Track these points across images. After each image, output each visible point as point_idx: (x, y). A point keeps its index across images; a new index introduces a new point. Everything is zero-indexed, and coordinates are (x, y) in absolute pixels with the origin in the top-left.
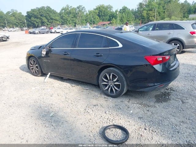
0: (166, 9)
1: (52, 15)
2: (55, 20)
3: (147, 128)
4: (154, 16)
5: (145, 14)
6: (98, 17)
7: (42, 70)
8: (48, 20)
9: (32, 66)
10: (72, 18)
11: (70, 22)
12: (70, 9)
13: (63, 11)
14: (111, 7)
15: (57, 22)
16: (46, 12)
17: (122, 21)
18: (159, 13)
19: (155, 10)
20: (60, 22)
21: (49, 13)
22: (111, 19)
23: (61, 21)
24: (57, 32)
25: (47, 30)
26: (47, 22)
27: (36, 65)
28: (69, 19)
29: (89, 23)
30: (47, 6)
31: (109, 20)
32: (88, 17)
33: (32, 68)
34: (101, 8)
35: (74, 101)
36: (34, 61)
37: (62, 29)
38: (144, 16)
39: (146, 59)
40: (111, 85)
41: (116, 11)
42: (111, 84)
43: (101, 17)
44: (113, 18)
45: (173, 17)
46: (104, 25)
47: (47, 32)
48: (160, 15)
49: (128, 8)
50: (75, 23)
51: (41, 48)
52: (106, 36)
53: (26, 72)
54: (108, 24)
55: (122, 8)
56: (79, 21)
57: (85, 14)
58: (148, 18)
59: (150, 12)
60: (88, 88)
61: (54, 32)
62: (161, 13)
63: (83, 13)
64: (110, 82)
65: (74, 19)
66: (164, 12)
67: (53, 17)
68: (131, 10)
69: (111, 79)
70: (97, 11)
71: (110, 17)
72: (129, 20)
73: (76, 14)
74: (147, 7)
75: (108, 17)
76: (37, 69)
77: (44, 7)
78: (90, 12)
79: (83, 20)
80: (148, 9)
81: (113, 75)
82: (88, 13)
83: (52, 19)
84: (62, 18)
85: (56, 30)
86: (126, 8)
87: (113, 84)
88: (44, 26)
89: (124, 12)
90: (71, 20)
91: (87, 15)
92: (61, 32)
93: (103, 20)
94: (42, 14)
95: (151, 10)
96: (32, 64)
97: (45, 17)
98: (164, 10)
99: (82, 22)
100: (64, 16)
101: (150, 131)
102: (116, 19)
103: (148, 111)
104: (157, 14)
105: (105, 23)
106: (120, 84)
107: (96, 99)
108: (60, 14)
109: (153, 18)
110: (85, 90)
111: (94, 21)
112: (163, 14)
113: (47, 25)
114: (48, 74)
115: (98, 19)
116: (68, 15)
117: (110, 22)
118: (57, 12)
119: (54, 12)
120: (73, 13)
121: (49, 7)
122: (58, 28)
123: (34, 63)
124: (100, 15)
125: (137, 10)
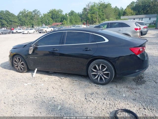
0: (104, 12)
1: (11, 18)
2: (14, 22)
3: (146, 108)
4: (96, 18)
5: (89, 16)
6: (52, 19)
7: (29, 66)
8: (8, 22)
9: (17, 63)
10: (30, 20)
11: (28, 24)
12: (27, 12)
13: (21, 14)
14: (61, 11)
15: (16, 23)
16: (5, 15)
17: (71, 22)
18: (100, 15)
19: (96, 13)
20: (18, 24)
21: (8, 16)
22: (62, 21)
23: (20, 23)
24: (18, 32)
25: (9, 31)
26: (7, 24)
27: (22, 63)
28: (27, 21)
29: (45, 24)
30: (6, 10)
31: (61, 22)
32: (43, 19)
33: (17, 65)
34: (54, 12)
35: (71, 92)
36: (19, 59)
37: (23, 29)
38: (88, 18)
39: (131, 50)
40: (101, 75)
41: (66, 14)
42: (100, 73)
43: (54, 19)
44: (64, 20)
45: (111, 18)
46: (57, 25)
47: (9, 33)
48: (100, 17)
49: (75, 12)
50: (32, 24)
51: (26, 46)
52: (92, 33)
53: (9, 69)
54: (61, 25)
55: (70, 12)
56: (35, 23)
57: (40, 17)
58: (92, 19)
59: (93, 15)
60: (76, 79)
61: (15, 32)
62: (101, 15)
63: (39, 16)
64: (99, 72)
65: (31, 21)
66: (103, 15)
67: (12, 19)
68: (77, 13)
69: (100, 69)
70: (50, 14)
71: (61, 19)
72: (77, 21)
73: (33, 17)
74: (90, 11)
75: (60, 19)
76: (23, 66)
77: (3, 11)
78: (45, 15)
79: (39, 22)
80: (91, 12)
81: (102, 66)
82: (43, 16)
83: (11, 21)
84: (20, 20)
85: (17, 30)
86: (73, 11)
87: (102, 73)
88: (4, 27)
89: (72, 15)
90: (28, 22)
91: (42, 18)
92: (22, 32)
93: (56, 22)
94: (2, 17)
95: (93, 13)
96: (16, 62)
97: (5, 19)
98: (103, 13)
99: (38, 23)
100: (22, 19)
101: (149, 110)
102: (66, 21)
103: (136, 92)
104: (98, 16)
105: (58, 24)
106: (109, 73)
107: (89, 88)
108: (18, 17)
109: (96, 19)
110: (75, 81)
111: (49, 23)
112: (102, 16)
113: (7, 26)
114: (35, 70)
115: (51, 20)
116: (26, 18)
117: (62, 23)
118: (15, 15)
119: (13, 15)
120: (30, 16)
121: (8, 11)
122: (18, 29)
123: (19, 61)
124: (53, 17)
125: (82, 13)
